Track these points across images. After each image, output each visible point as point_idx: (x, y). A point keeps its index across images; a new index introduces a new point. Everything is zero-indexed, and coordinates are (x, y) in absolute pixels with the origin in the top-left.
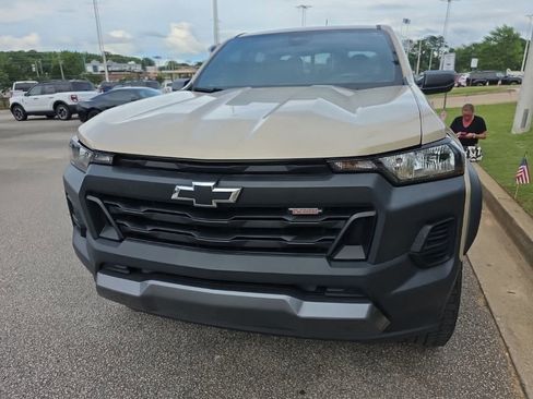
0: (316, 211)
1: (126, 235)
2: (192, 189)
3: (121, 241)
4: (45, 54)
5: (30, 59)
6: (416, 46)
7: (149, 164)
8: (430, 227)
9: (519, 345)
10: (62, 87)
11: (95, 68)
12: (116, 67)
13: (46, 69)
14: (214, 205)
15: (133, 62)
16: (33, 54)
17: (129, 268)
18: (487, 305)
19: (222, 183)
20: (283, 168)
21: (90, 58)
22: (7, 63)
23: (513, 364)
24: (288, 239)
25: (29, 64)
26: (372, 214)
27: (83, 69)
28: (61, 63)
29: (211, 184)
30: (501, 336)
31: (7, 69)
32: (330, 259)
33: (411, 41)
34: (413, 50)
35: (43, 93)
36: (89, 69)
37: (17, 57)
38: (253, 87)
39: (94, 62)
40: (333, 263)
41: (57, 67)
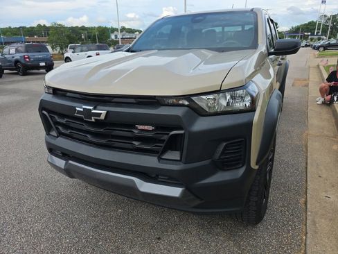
0: (151, 128)
1: (60, 134)
2: (82, 110)
3: (57, 137)
4: (89, 28)
5: (81, 31)
6: (329, 19)
7: (68, 94)
8: (225, 144)
9: (316, 233)
10: (92, 48)
11: (116, 36)
12: (128, 35)
13: (89, 37)
14: (93, 120)
15: (137, 33)
16: (83, 28)
17: (62, 153)
18: (306, 203)
19: (98, 107)
20: (132, 101)
21: (113, 30)
22: (69, 33)
23: (305, 244)
24: (136, 143)
25: (80, 34)
26: (182, 132)
27: (109, 37)
28: (97, 33)
29: (91, 108)
30: (306, 225)
31: (68, 37)
32: (160, 159)
33: (325, 16)
34: (327, 22)
35: (82, 51)
36: (113, 37)
37: (74, 30)
38: (159, 50)
39: (116, 33)
40: (161, 161)
41: (95, 36)
